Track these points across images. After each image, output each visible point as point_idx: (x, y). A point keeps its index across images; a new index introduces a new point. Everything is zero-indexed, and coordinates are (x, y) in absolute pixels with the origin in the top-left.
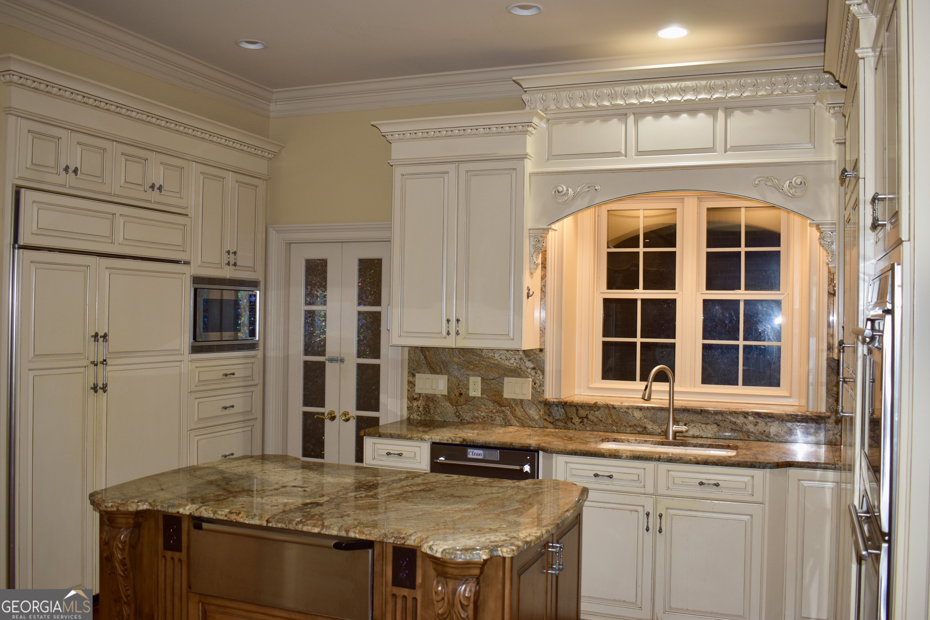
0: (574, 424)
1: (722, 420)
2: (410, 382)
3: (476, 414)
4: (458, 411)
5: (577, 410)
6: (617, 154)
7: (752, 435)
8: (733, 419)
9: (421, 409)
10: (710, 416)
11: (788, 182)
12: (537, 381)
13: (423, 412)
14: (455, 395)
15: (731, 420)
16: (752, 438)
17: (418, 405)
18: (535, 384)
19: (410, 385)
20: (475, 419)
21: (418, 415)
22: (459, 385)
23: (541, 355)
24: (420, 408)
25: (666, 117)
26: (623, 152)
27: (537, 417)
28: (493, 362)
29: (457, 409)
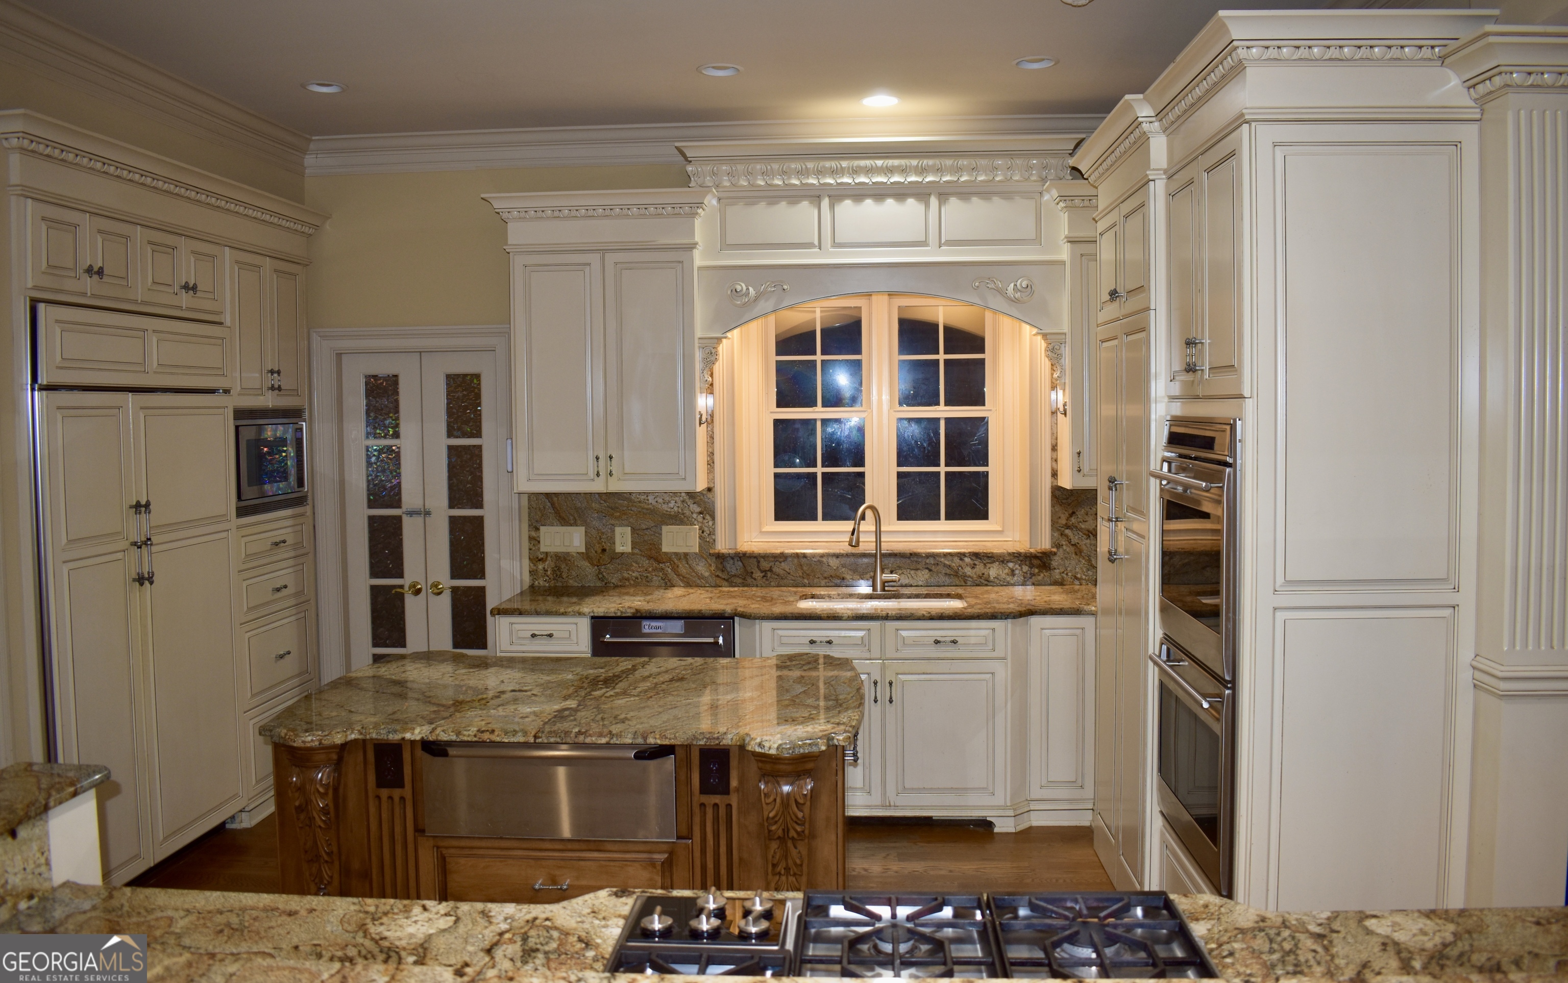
0: (755, 579)
1: (934, 564)
2: (531, 539)
3: (626, 575)
4: (600, 572)
5: (759, 562)
6: (810, 245)
7: (970, 579)
8: (947, 562)
9: (549, 573)
10: (920, 560)
11: (1012, 285)
12: (706, 529)
13: (551, 576)
14: (596, 552)
15: (945, 564)
16: (969, 583)
17: (544, 568)
18: (703, 532)
19: (533, 542)
20: (624, 581)
21: (545, 581)
22: (600, 539)
23: (710, 495)
24: (547, 571)
25: (869, 202)
26: (816, 243)
27: (707, 574)
28: (646, 506)
29: (600, 570)
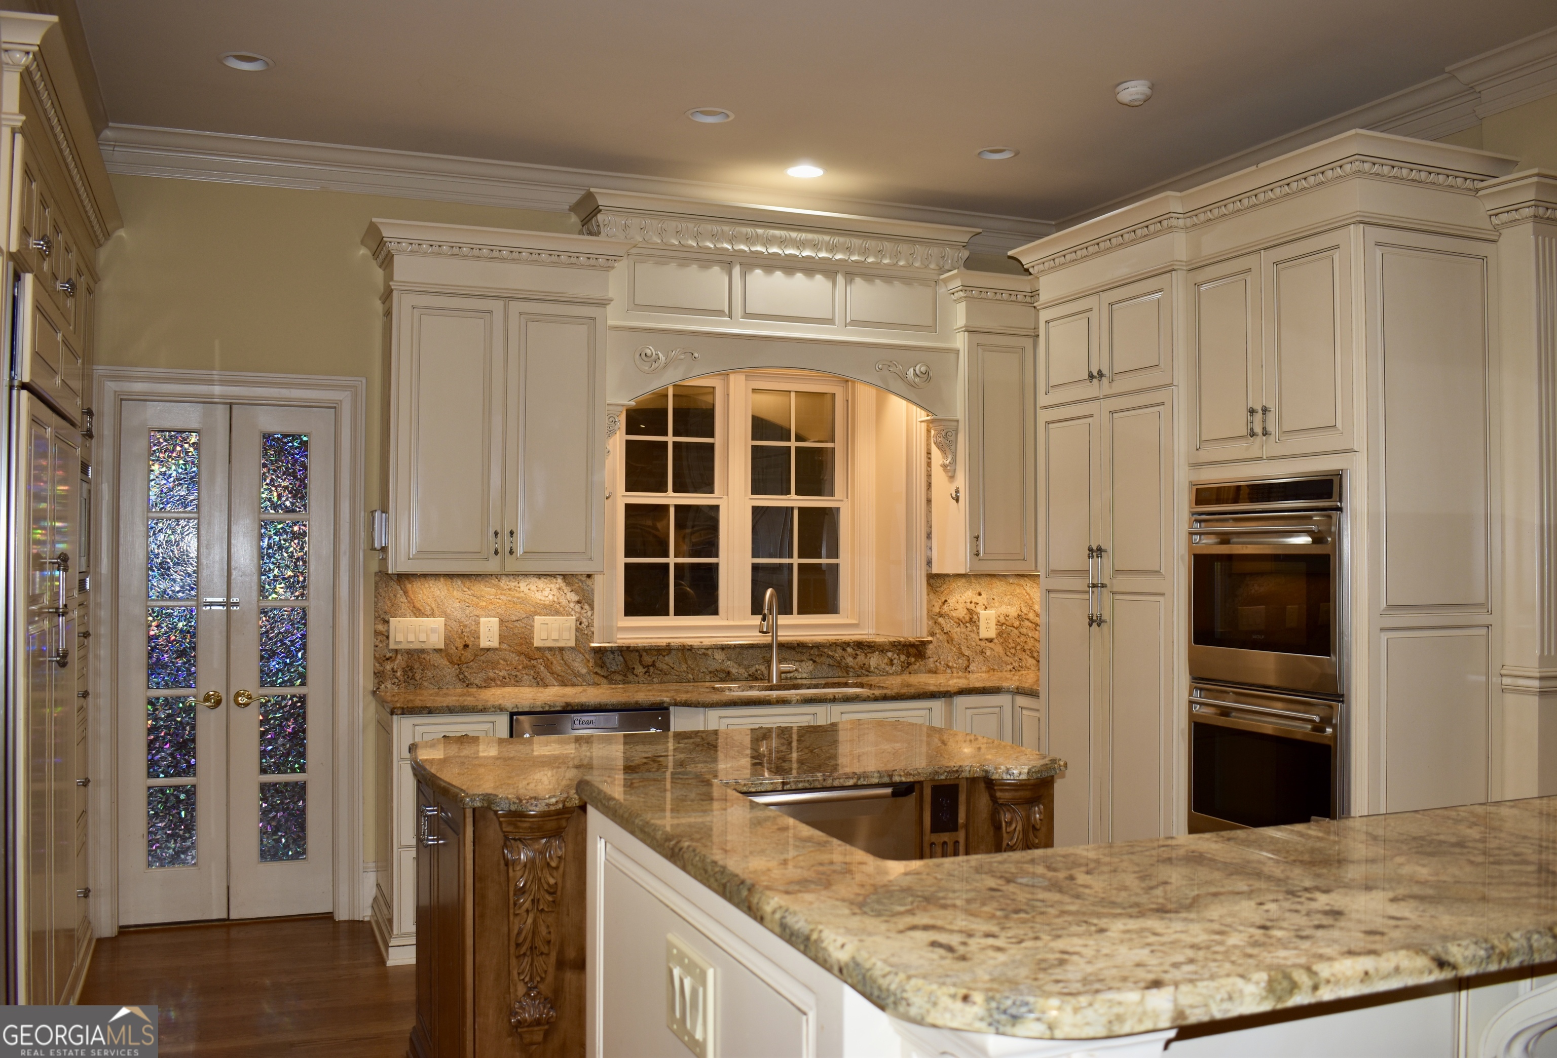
0: (637, 676)
1: (818, 655)
2: (377, 633)
3: (491, 674)
4: (461, 672)
5: (641, 656)
6: (720, 313)
7: (851, 670)
8: (830, 653)
9: (399, 674)
10: (804, 651)
11: (911, 370)
12: (584, 620)
13: (402, 678)
14: (457, 648)
15: (828, 654)
16: (851, 674)
17: (393, 669)
18: (581, 624)
19: (380, 638)
20: (489, 681)
21: (394, 684)
22: (462, 633)
23: (589, 582)
24: (396, 672)
25: (779, 274)
26: (727, 311)
27: (584, 671)
28: (517, 595)
29: (460, 669)
